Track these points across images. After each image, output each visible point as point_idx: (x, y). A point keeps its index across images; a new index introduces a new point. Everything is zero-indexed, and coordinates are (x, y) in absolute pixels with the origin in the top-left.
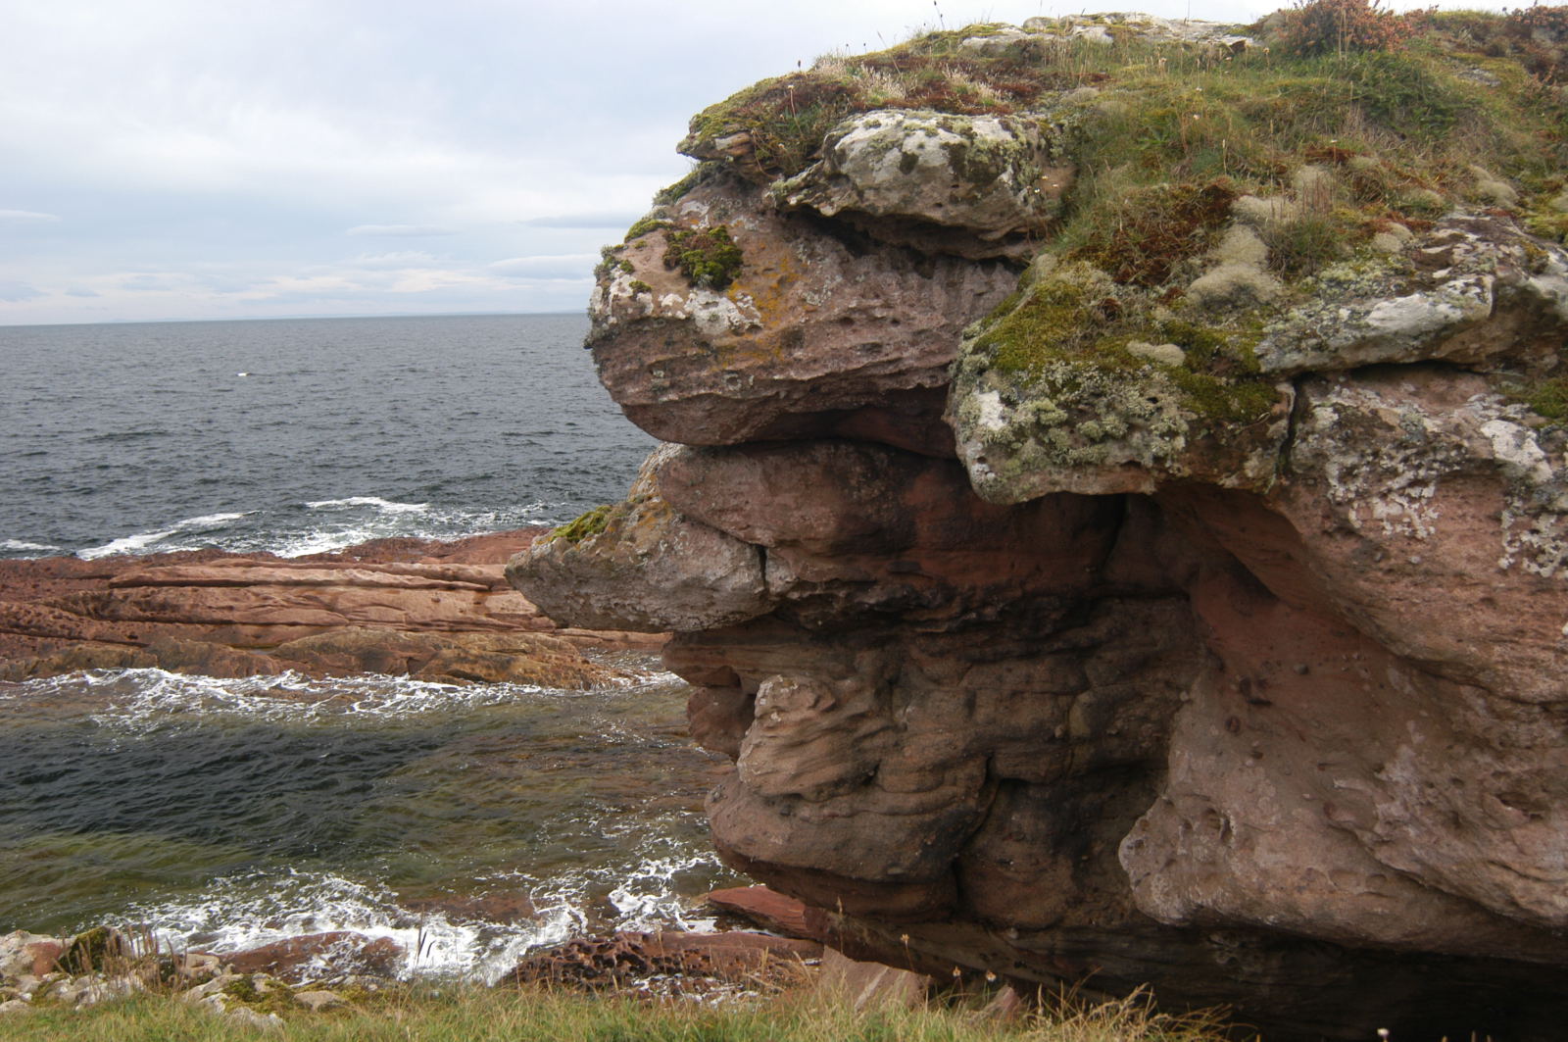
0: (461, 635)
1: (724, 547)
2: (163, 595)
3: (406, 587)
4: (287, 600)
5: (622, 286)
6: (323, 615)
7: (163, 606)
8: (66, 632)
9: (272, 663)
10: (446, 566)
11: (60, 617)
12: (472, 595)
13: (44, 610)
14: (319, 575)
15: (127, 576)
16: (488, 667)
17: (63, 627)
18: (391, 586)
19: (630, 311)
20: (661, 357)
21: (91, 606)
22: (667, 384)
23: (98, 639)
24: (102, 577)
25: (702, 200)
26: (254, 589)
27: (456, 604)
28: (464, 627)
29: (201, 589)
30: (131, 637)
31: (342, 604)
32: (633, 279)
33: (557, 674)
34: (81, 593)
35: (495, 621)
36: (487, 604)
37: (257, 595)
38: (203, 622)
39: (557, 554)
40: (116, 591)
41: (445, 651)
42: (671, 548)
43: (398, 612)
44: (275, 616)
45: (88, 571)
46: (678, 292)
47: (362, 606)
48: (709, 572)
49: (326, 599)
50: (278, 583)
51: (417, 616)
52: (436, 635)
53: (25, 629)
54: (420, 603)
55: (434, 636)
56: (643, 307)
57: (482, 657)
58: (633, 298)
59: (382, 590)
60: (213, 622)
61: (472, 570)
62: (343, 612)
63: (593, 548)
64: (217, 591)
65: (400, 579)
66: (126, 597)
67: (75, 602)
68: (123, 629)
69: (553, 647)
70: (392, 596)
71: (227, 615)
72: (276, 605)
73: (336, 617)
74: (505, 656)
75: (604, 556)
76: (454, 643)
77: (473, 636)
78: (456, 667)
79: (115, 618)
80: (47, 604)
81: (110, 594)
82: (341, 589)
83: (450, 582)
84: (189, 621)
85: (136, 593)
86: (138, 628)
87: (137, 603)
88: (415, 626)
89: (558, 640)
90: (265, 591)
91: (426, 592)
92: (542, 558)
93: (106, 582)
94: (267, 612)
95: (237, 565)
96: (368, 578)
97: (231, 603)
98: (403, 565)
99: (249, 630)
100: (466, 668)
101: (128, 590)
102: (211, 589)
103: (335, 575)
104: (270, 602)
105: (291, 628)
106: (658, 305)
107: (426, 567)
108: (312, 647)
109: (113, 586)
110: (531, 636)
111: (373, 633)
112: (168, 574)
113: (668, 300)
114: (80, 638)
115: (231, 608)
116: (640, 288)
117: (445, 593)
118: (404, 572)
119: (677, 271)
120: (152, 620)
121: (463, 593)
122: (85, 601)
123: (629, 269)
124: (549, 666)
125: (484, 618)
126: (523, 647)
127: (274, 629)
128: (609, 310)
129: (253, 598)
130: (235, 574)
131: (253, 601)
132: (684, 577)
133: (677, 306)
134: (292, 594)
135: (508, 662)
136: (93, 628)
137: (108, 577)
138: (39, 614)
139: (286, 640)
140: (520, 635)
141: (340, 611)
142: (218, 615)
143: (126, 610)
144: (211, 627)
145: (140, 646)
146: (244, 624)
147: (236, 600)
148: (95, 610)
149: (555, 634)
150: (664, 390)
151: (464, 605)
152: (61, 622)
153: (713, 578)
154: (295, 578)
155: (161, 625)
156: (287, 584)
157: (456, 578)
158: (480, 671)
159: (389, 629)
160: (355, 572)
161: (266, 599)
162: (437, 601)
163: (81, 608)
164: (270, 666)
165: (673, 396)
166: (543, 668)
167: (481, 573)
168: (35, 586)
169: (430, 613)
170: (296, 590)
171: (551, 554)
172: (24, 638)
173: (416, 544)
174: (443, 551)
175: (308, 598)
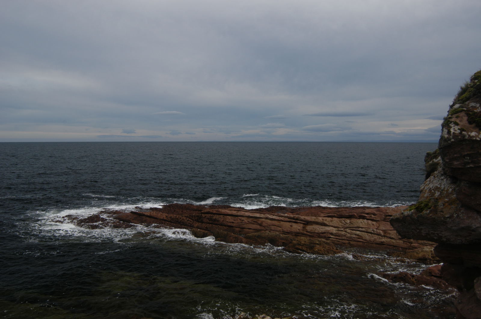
0: (299, 237)
2: (215, 217)
3: (282, 221)
4: (249, 222)
5: (455, 129)
6: (258, 227)
7: (215, 220)
8: (190, 225)
9: (244, 240)
10: (294, 216)
11: (188, 220)
12: (302, 225)
13: (185, 218)
14: (258, 215)
15: (206, 211)
16: (307, 248)
17: (189, 223)
18: (278, 220)
19: (460, 137)
20: (469, 153)
21: (196, 218)
22: (470, 161)
23: (198, 227)
24: (199, 210)
26: (240, 218)
27: (297, 227)
28: (299, 235)
29: (225, 216)
30: (206, 228)
31: (264, 224)
32: (459, 127)
33: (328, 252)
34: (194, 214)
35: (309, 234)
36: (307, 228)
38: (225, 226)
40: (203, 215)
41: (294, 241)
42: (458, 216)
43: (280, 228)
44: (245, 226)
45: (195, 208)
46: (476, 132)
47: (270, 225)
49: (259, 222)
50: (246, 216)
51: (285, 230)
53: (179, 223)
54: (287, 226)
55: (290, 236)
56: (464, 136)
57: (305, 244)
58: (461, 133)
59: (275, 221)
61: (302, 217)
62: (264, 227)
63: (429, 214)
64: (229, 217)
65: (281, 218)
66: (205, 217)
67: (192, 217)
68: (204, 225)
69: (327, 243)
70: (278, 223)
71: (232, 225)
72: (245, 223)
73: (262, 228)
74: (312, 245)
75: (433, 217)
76: (297, 239)
77: (302, 238)
78: (297, 246)
79: (202, 222)
81: (201, 215)
82: (264, 220)
83: (296, 221)
84: (221, 225)
85: (208, 216)
86: (208, 225)
87: (208, 219)
88: (284, 233)
89: (328, 241)
90: (243, 218)
91: (288, 223)
93: (200, 212)
94: (243, 224)
95: (235, 210)
96: (272, 217)
97: (233, 221)
98: (282, 214)
99: (237, 229)
100: (300, 247)
101: (206, 215)
103: (262, 216)
105: (249, 230)
106: (469, 136)
107: (289, 215)
108: (255, 236)
109: (202, 213)
110: (320, 239)
111: (273, 234)
112: (217, 211)
113: (473, 134)
114: (193, 227)
116: (462, 130)
117: (294, 224)
118: (282, 216)
119: (474, 125)
120: (212, 224)
121: (299, 224)
122: (195, 216)
123: (456, 124)
124: (326, 250)
125: (305, 233)
126: (317, 242)
127: (245, 230)
128: (451, 137)
129: (239, 220)
130: (234, 213)
132: (463, 226)
133: (476, 136)
134: (250, 220)
135: (313, 247)
136: (196, 224)
138: (183, 219)
139: (248, 233)
140: (316, 239)
142: (229, 224)
143: (205, 220)
144: (227, 227)
145: (208, 231)
146: (236, 227)
150: (469, 163)
151: (299, 228)
154: (251, 215)
155: (214, 225)
156: (249, 217)
157: (297, 219)
158: (304, 248)
159: (277, 233)
160: (268, 215)
161: (243, 221)
162: (291, 226)
163: (194, 218)
165: (471, 166)
166: (324, 250)
167: (305, 219)
168: (182, 211)
169: (289, 229)
172: (179, 225)
173: (284, 208)
174: (293, 211)
175: (255, 222)
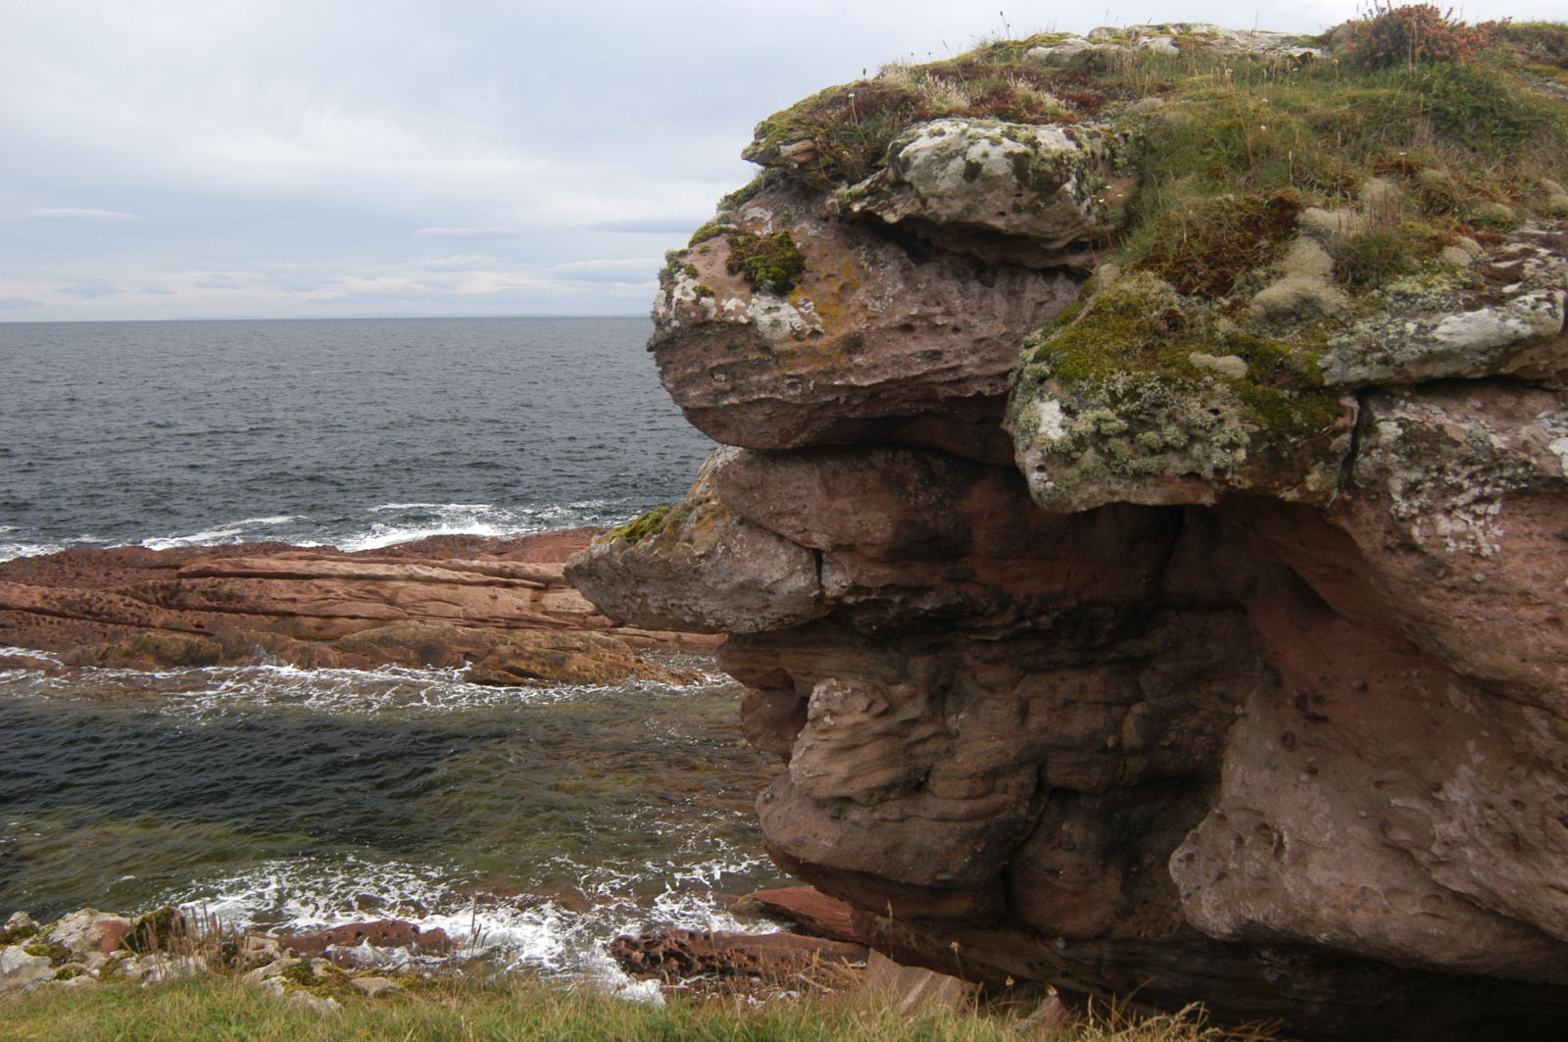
0: (517, 632)
1: (781, 550)
2: (229, 586)
3: (464, 583)
4: (349, 594)
5: (685, 290)
6: (383, 609)
7: (229, 597)
8: (136, 619)
9: (333, 655)
10: (504, 563)
11: (130, 605)
12: (528, 593)
13: (115, 598)
14: (380, 570)
15: (195, 566)
16: (543, 664)
17: (133, 614)
18: (450, 582)
19: (693, 314)
20: (722, 361)
21: (160, 595)
22: (728, 387)
23: (167, 627)
24: (171, 567)
25: (766, 206)
26: (317, 582)
27: (513, 601)
28: (521, 624)
29: (265, 581)
30: (197, 626)
31: (402, 598)
32: (697, 283)
33: (611, 672)
34: (151, 582)
35: (552, 619)
36: (543, 602)
37: (319, 588)
38: (267, 613)
39: (616, 553)
40: (184, 581)
41: (501, 647)
42: (728, 550)
43: (456, 608)
44: (336, 609)
45: (158, 560)
46: (741, 297)
47: (421, 601)
48: (765, 574)
49: (386, 593)
50: (341, 577)
51: (474, 612)
52: (493, 631)
53: (96, 616)
54: (478, 599)
55: (490, 632)
56: (706, 311)
57: (538, 654)
58: (696, 302)
59: (441, 586)
60: (277, 613)
61: (530, 568)
62: (402, 606)
63: (652, 549)
64: (281, 583)
65: (459, 575)
66: (194, 587)
67: (145, 591)
68: (189, 617)
69: (607, 645)
70: (450, 592)
71: (290, 607)
72: (337, 598)
73: (395, 611)
74: (560, 654)
75: (662, 557)
76: (511, 639)
77: (529, 633)
78: (512, 663)
79: (183, 607)
80: (119, 592)
81: (179, 584)
82: (401, 584)
83: (508, 580)
84: (253, 612)
85: (203, 583)
86: (205, 618)
87: (204, 593)
88: (472, 622)
89: (612, 639)
90: (328, 584)
91: (483, 588)
92: (601, 557)
93: (175, 572)
94: (330, 604)
95: (301, 558)
96: (428, 574)
97: (295, 595)
98: (462, 562)
99: (312, 622)
100: (522, 665)
101: (196, 581)
102: (275, 581)
103: (396, 570)
104: (332, 595)
105: (352, 621)
106: (721, 309)
107: (484, 564)
108: (372, 640)
109: (181, 576)
110: (585, 634)
111: (432, 627)
112: (235, 565)
113: (730, 304)
114: (149, 626)
115: (294, 600)
116: (703, 292)
117: (503, 590)
118: (463, 569)
119: (740, 276)
120: (218, 609)
121: (520, 591)
122: (154, 589)
123: (693, 273)
124: (603, 665)
125: (540, 616)
126: (578, 644)
127: (336, 621)
128: (672, 313)
129: (316, 590)
130: (299, 566)
131: (316, 594)
132: (739, 579)
133: (739, 311)
134: (354, 587)
135: (563, 659)
136: (161, 616)
137: (177, 567)
138: (110, 602)
139: (347, 633)
140: (575, 633)
141: (401, 606)
142: (282, 607)
143: (193, 600)
144: (274, 618)
145: (206, 635)
146: (307, 616)
147: (299, 592)
148: (164, 598)
149: (609, 633)
150: (724, 393)
151: (521, 602)
152: (131, 609)
153: (769, 581)
154: (357, 572)
155: (226, 615)
156: (349, 578)
157: (513, 575)
158: (535, 668)
159: (447, 624)
160: (415, 567)
161: (328, 592)
162: (495, 598)
163: (150, 596)
164: (331, 658)
165: (733, 400)
166: (597, 666)
167: (538, 571)
168: (107, 575)
169: (487, 609)
170: (357, 584)
171: (610, 554)
172: (96, 624)
173: (474, 541)
174: (500, 548)
175: (369, 592)
